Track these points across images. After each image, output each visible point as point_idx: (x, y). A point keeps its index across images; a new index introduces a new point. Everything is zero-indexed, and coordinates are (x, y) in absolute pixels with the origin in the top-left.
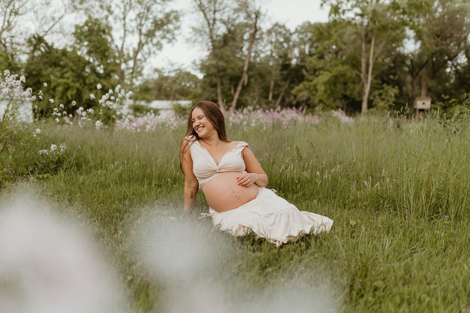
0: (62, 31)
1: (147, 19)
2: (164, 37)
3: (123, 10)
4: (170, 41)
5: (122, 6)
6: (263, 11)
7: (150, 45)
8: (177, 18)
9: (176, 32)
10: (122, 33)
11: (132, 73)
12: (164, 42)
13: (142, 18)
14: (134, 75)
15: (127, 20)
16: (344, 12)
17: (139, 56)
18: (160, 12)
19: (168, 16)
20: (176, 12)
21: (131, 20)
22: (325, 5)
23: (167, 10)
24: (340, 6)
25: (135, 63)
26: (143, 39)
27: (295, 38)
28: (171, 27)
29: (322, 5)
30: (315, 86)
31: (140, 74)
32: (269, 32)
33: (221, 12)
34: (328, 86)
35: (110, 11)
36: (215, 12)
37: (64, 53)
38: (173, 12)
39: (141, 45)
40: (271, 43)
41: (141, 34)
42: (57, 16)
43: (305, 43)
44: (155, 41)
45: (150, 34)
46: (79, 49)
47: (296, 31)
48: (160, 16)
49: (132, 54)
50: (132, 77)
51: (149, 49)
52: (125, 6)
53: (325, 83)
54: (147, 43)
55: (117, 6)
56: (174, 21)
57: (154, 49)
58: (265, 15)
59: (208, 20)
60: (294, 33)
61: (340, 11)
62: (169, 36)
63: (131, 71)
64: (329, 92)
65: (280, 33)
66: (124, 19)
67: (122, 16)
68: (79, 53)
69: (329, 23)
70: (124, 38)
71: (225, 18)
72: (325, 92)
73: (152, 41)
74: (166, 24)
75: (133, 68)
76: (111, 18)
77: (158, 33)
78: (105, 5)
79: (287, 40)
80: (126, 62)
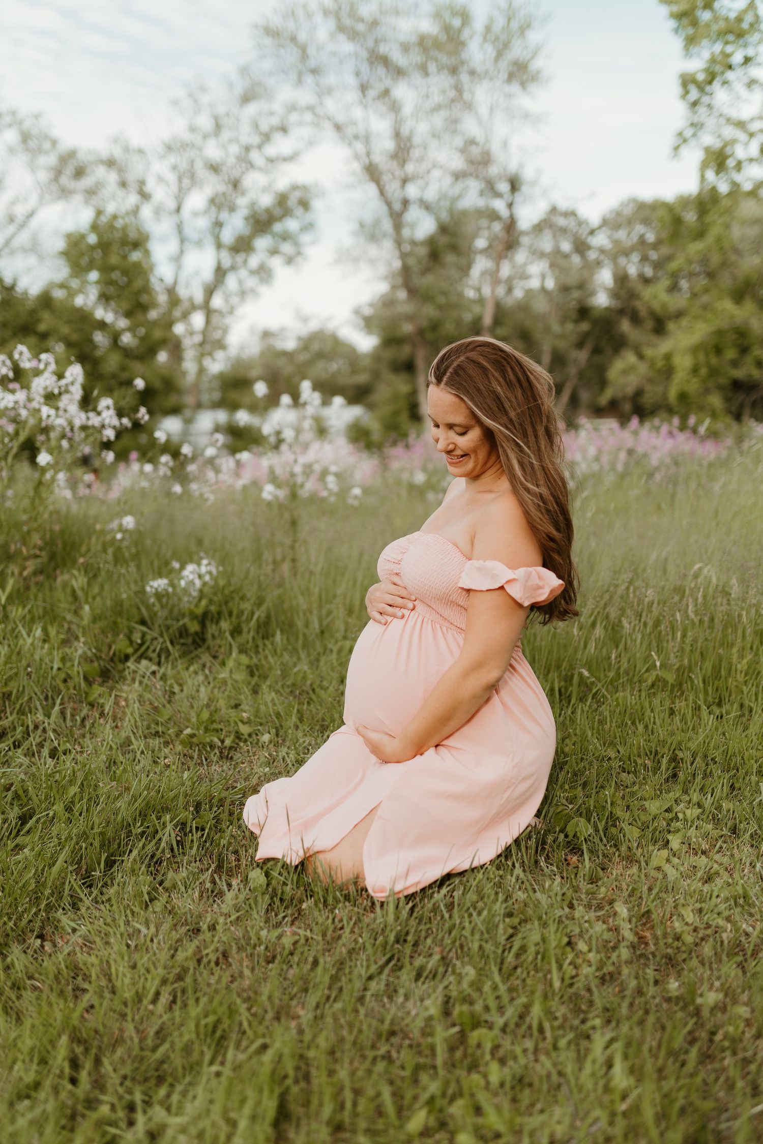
0: (34, 247)
1: (232, 209)
2: (274, 252)
3: (174, 188)
4: (290, 261)
5: (171, 178)
6: (528, 174)
7: (243, 273)
8: (305, 205)
9: (305, 238)
10: (173, 246)
11: (202, 344)
12: (276, 263)
13: (219, 208)
14: (208, 347)
15: (186, 212)
16: (739, 166)
17: (217, 301)
18: (265, 189)
19: (282, 199)
20: (304, 188)
21: (195, 214)
22: (685, 151)
23: (282, 184)
24: (728, 150)
25: (208, 321)
26: (226, 259)
27: (601, 240)
28: (291, 225)
29: (676, 148)
30: (668, 357)
31: (220, 345)
32: (538, 228)
33: (420, 182)
34: (701, 357)
35: (145, 196)
36: (405, 181)
37: (46, 301)
38: (295, 187)
39: (220, 273)
40: (542, 255)
41: (219, 246)
42: (20, 211)
43: (627, 253)
44: (254, 261)
45: (242, 246)
46: (80, 291)
47: (605, 223)
48: (266, 201)
49: (199, 296)
50: (202, 355)
51: (240, 282)
52: (180, 180)
53: (695, 350)
54: (233, 268)
55: (160, 180)
56: (299, 211)
57: (251, 282)
58: (534, 184)
59: (389, 204)
60: (600, 227)
61: (731, 163)
62: (287, 248)
63: (198, 339)
64: (704, 371)
65: (564, 230)
66: (178, 210)
67: (172, 204)
68: (79, 301)
69: (700, 194)
70: (177, 259)
71: (431, 194)
72: (695, 370)
73: (245, 262)
74: (280, 219)
75: (204, 332)
76: (146, 212)
77: (262, 243)
78: (131, 177)
79: (581, 247)
80: (185, 316)
